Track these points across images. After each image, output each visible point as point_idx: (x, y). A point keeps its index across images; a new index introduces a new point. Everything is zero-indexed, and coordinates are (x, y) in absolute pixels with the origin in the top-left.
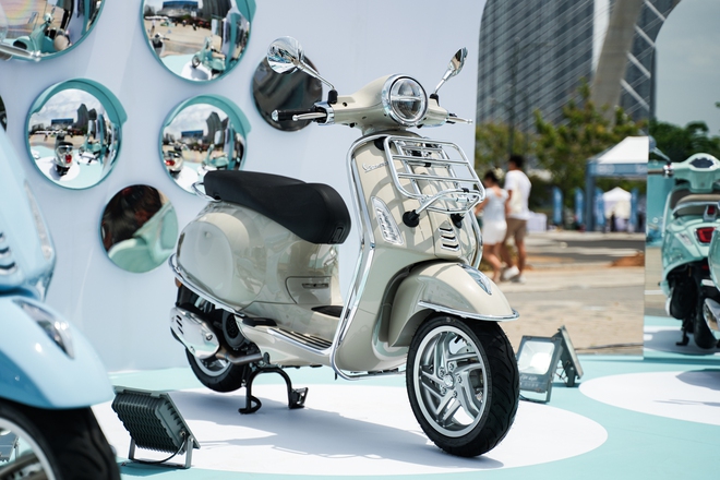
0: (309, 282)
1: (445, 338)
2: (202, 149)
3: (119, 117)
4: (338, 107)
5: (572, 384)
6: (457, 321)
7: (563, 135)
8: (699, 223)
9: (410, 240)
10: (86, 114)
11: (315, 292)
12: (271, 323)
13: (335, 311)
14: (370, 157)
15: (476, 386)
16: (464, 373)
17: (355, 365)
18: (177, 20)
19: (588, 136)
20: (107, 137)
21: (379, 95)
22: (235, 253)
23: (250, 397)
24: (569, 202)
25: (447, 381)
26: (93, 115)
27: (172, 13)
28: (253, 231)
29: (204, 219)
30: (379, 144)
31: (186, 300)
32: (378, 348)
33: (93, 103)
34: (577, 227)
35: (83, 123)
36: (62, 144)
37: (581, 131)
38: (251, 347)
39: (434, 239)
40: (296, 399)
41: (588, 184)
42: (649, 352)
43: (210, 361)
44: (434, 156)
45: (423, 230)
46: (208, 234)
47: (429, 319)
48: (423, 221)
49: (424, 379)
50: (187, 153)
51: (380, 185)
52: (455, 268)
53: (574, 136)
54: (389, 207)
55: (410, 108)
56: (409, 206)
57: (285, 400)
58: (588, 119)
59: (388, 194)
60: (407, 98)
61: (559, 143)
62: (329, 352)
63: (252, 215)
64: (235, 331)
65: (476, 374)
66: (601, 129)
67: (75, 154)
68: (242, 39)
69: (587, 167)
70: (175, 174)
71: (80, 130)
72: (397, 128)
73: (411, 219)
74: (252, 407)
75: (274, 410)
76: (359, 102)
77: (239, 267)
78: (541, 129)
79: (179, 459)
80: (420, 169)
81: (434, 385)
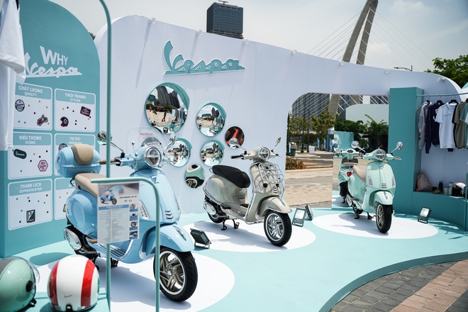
0: (239, 198)
1: (274, 216)
2: (211, 153)
3: (190, 147)
4: (247, 155)
5: (310, 219)
6: (276, 213)
7: (320, 121)
8: (348, 171)
9: (265, 191)
10: (182, 146)
11: (241, 200)
12: (229, 208)
13: (246, 206)
14: (255, 169)
15: (281, 228)
16: (278, 225)
17: (251, 220)
18: (206, 119)
19: (328, 122)
20: (187, 151)
21: (257, 153)
22: (220, 189)
23: (224, 226)
24: (322, 142)
25: (274, 227)
26: (183, 146)
27: (204, 117)
28: (225, 183)
29: (213, 179)
30: (257, 165)
31: (207, 200)
32: (257, 217)
33: (183, 144)
34: (324, 150)
35: (181, 149)
36: (176, 155)
37: (325, 120)
38: (224, 214)
39: (271, 191)
40: (236, 226)
41: (328, 137)
42: (334, 206)
43: (214, 216)
44: (272, 168)
45: (268, 189)
46: (213, 184)
47: (269, 211)
48: (269, 186)
49: (268, 226)
50: (208, 155)
51: (258, 176)
52: (276, 199)
53: (324, 122)
54: (260, 182)
55: (265, 156)
56: (265, 182)
57: (233, 226)
58: (328, 117)
59: (259, 179)
60: (265, 153)
61: (319, 124)
62: (244, 218)
63: (225, 179)
64: (220, 210)
65: (281, 226)
66: (331, 120)
67: (179, 157)
68: (223, 122)
69: (327, 131)
70: (204, 161)
71: (180, 150)
72: (263, 161)
73: (265, 186)
74: (225, 228)
75: (231, 229)
76: (253, 154)
77: (221, 192)
78: (313, 119)
79: (207, 246)
80: (268, 172)
81: (271, 228)
